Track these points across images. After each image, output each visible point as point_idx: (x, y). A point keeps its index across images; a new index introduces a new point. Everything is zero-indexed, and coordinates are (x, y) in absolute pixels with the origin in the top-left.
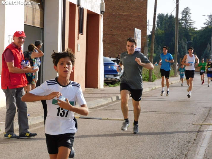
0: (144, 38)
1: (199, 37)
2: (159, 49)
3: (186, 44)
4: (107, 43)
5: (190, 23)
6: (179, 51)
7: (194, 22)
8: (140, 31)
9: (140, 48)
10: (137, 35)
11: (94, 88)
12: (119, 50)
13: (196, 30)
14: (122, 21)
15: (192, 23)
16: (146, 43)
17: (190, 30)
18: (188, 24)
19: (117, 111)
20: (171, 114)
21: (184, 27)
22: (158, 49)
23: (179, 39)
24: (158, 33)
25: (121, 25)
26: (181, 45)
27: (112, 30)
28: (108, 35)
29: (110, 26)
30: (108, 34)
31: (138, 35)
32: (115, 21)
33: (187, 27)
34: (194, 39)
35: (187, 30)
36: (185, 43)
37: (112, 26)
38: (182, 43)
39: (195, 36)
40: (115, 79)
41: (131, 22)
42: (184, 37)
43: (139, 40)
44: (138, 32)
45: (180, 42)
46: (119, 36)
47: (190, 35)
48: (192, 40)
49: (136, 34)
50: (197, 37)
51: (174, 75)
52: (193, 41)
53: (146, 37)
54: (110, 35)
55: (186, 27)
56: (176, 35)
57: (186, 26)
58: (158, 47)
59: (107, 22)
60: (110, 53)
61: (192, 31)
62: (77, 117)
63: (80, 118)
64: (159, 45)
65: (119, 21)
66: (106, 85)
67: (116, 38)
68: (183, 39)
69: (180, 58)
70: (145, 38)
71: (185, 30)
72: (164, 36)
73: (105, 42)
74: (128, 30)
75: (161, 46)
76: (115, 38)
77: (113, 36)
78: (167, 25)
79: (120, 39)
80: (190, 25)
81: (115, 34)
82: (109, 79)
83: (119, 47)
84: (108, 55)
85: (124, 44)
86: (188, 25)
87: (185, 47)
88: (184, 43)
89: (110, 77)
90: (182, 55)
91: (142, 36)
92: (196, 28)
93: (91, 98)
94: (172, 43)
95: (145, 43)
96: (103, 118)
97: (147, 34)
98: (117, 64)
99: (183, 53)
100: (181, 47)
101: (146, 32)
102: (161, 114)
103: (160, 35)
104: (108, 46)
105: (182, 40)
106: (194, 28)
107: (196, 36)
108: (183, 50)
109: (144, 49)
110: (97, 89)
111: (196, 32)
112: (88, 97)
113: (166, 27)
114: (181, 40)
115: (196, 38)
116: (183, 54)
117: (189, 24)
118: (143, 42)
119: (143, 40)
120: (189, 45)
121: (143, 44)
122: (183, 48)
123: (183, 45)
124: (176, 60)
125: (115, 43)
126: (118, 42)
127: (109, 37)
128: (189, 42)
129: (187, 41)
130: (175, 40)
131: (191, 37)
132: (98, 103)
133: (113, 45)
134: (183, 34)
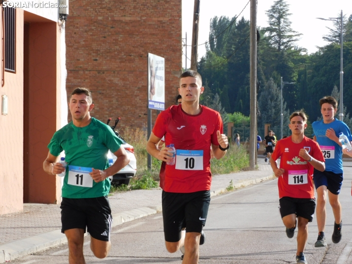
0: (176, 76)
1: (311, 71)
2: (214, 102)
3: (280, 89)
5: (291, 36)
6: (264, 108)
7: (298, 35)
8: (163, 59)
9: (163, 101)
10: (154, 69)
11: (48, 202)
12: (114, 107)
13: (303, 53)
14: (120, 38)
15: (294, 38)
17: (290, 54)
18: (285, 40)
21: (274, 48)
22: (212, 103)
23: (263, 77)
24: (213, 63)
25: (118, 47)
26: (270, 93)
27: (96, 60)
28: (87, 72)
29: (93, 50)
30: (86, 70)
31: (156, 70)
32: (105, 37)
33: (282, 47)
34: (299, 75)
35: (282, 54)
36: (279, 86)
37: (98, 50)
38: (270, 87)
39: (302, 69)
41: (144, 38)
42: (275, 73)
43: (160, 81)
44: (157, 62)
45: (266, 84)
46: (114, 72)
47: (289, 68)
48: (295, 79)
49: (151, 67)
50: (307, 71)
51: (248, 166)
52: (298, 80)
54: (91, 72)
55: (279, 47)
56: (251, 68)
57: (280, 45)
58: (213, 97)
59: (84, 41)
61: (295, 58)
64: (215, 94)
65: (114, 38)
67: (107, 79)
68: (274, 78)
69: (267, 123)
71: (276, 56)
72: (226, 70)
74: (137, 59)
75: (219, 94)
76: (104, 79)
77: (99, 73)
78: (235, 44)
79: (116, 80)
80: (289, 41)
81: (104, 68)
83: (114, 101)
85: (127, 92)
86: (284, 43)
87: (278, 97)
88: (275, 86)
90: (270, 116)
91: (167, 73)
92: (305, 50)
93: (35, 228)
94: (246, 87)
97: (183, 66)
99: (274, 110)
100: (270, 97)
101: (181, 62)
103: (219, 68)
105: (271, 78)
106: (300, 50)
107: (305, 70)
108: (273, 104)
110: (53, 205)
111: (303, 60)
112: (30, 226)
113: (231, 50)
114: (268, 79)
115: (306, 72)
116: (275, 113)
117: (288, 39)
118: (173, 86)
119: (172, 81)
120: (288, 90)
121: (173, 92)
122: (274, 98)
123: (274, 92)
124: (253, 128)
125: (104, 92)
126: (113, 88)
127: (90, 76)
128: (288, 83)
129: (282, 82)
130: (251, 79)
131: (294, 72)
132: (52, 241)
133: (100, 96)
134: (273, 65)
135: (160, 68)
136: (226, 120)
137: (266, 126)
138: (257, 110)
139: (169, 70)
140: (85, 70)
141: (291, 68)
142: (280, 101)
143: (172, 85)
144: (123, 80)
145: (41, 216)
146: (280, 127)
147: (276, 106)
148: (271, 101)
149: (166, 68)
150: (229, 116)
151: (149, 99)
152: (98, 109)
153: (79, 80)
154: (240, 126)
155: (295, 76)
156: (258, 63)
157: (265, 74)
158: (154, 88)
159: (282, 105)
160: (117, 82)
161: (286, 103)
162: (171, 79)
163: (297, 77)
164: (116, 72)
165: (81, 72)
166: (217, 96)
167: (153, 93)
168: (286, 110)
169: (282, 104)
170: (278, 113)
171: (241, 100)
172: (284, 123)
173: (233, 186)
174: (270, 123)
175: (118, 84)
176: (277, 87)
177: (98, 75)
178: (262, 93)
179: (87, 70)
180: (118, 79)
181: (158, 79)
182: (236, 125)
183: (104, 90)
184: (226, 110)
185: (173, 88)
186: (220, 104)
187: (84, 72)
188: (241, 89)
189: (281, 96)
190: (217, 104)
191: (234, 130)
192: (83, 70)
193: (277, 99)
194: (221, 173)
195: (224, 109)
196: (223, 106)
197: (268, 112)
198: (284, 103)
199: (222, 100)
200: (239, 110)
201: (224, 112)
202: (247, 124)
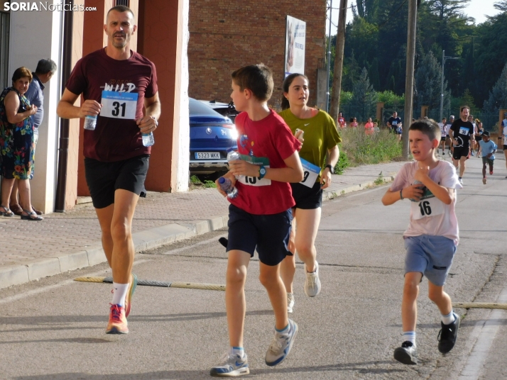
0: (318, 44)
1: (478, 45)
2: (361, 77)
3: (441, 64)
4: (208, 59)
5: (455, 2)
6: (421, 86)
7: (465, 1)
8: (304, 23)
10: (292, 35)
11: (161, 190)
13: (469, 23)
15: (460, 5)
16: (323, 60)
17: (454, 23)
18: (449, 7)
19: (221, 260)
20: (382, 273)
21: (436, 16)
22: (359, 79)
23: (421, 50)
24: (361, 31)
25: (249, 7)
26: (428, 69)
27: (223, 21)
28: (211, 36)
29: (219, 9)
30: (211, 32)
31: (295, 36)
33: (445, 15)
34: (464, 49)
35: (445, 22)
36: (440, 60)
37: (225, 10)
38: (428, 62)
39: (468, 41)
40: (226, 165)
42: (435, 45)
43: (300, 50)
45: (424, 58)
46: (244, 37)
47: (452, 39)
48: (459, 53)
49: (290, 32)
50: (474, 45)
51: (401, 156)
52: (463, 55)
53: (324, 43)
54: (216, 36)
55: (442, 15)
56: (409, 38)
57: (442, 12)
58: (360, 72)
60: (216, 89)
61: (460, 28)
62: (97, 277)
63: (105, 281)
64: (362, 68)
66: (199, 182)
67: (235, 44)
68: (434, 52)
69: (424, 105)
70: (320, 44)
71: (439, 24)
72: (376, 40)
73: (204, 54)
74: (272, 22)
75: (367, 68)
76: (232, 45)
77: (225, 37)
78: (388, 9)
79: (246, 47)
80: (453, 8)
81: (232, 31)
82: (208, 163)
84: (210, 93)
86: (447, 10)
87: (438, 74)
88: (435, 61)
89: (210, 158)
90: (428, 96)
91: (307, 40)
92: (472, 19)
93: (145, 220)
95: (319, 59)
96: (173, 283)
97: (327, 33)
98: (230, 121)
99: (432, 90)
100: (428, 73)
101: (324, 28)
102: (351, 273)
104: (212, 68)
105: (431, 51)
106: (466, 19)
107: (472, 43)
108: (431, 82)
109: (316, 77)
110: (167, 194)
111: (470, 31)
113: (384, 15)
114: (426, 52)
115: (472, 46)
116: (434, 94)
117: (452, 6)
118: (314, 57)
119: (313, 50)
120: (450, 66)
121: (314, 64)
122: (433, 76)
123: (434, 68)
124: (408, 110)
125: (232, 60)
126: (241, 56)
127: (215, 41)
128: (451, 58)
129: (444, 56)
130: (408, 52)
131: (458, 45)
132: (165, 238)
133: (226, 64)
134: (434, 35)
135: (300, 34)
136: (374, 100)
137: (423, 109)
138: (414, 88)
139: (309, 37)
140: (208, 33)
141: (455, 40)
142: (441, 79)
143: (312, 55)
144: (255, 46)
145: (153, 207)
146: (439, 110)
147: (435, 85)
148: (430, 79)
149: (307, 34)
150: (379, 95)
151: (286, 71)
152: (222, 80)
153: (202, 45)
154: (392, 107)
155: (459, 50)
156: (417, 32)
157: (423, 46)
158: (292, 58)
159: (443, 85)
160: (246, 49)
161: (447, 82)
162: (311, 48)
163: (461, 51)
164: (246, 37)
165: (204, 36)
166: (365, 71)
167: (291, 64)
168: (447, 89)
169: (443, 82)
170: (437, 92)
171: (393, 77)
172: (444, 105)
173: (383, 179)
174: (427, 105)
175: (248, 51)
176: (438, 62)
177: (224, 39)
178: (419, 68)
179: (211, 34)
180: (248, 45)
181: (297, 47)
182: (387, 106)
183: (230, 58)
184: (374, 87)
185: (314, 59)
186: (368, 80)
187: (208, 36)
188: (393, 63)
189: (442, 73)
190: (364, 79)
191: (383, 111)
192: (207, 33)
193: (436, 76)
194: (367, 162)
195: (372, 87)
196: (371, 82)
197: (425, 92)
198: (445, 81)
199: (370, 75)
200: (390, 88)
201: (372, 90)
202: (400, 105)
